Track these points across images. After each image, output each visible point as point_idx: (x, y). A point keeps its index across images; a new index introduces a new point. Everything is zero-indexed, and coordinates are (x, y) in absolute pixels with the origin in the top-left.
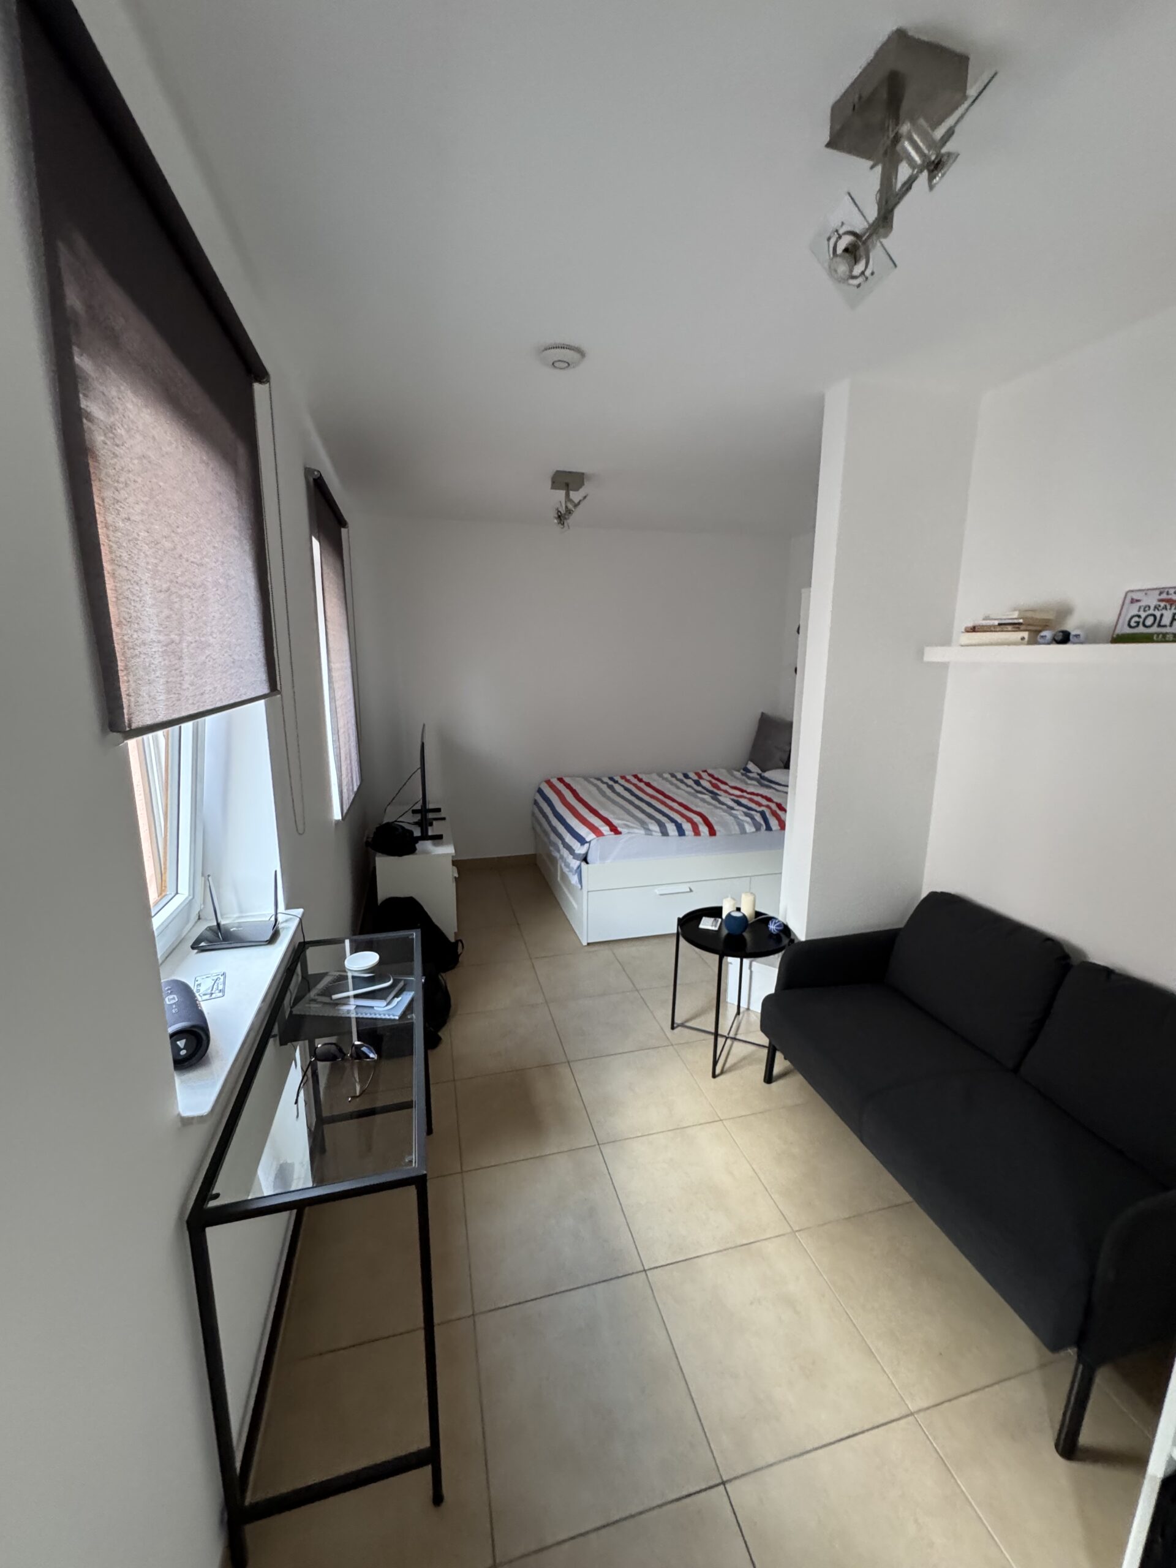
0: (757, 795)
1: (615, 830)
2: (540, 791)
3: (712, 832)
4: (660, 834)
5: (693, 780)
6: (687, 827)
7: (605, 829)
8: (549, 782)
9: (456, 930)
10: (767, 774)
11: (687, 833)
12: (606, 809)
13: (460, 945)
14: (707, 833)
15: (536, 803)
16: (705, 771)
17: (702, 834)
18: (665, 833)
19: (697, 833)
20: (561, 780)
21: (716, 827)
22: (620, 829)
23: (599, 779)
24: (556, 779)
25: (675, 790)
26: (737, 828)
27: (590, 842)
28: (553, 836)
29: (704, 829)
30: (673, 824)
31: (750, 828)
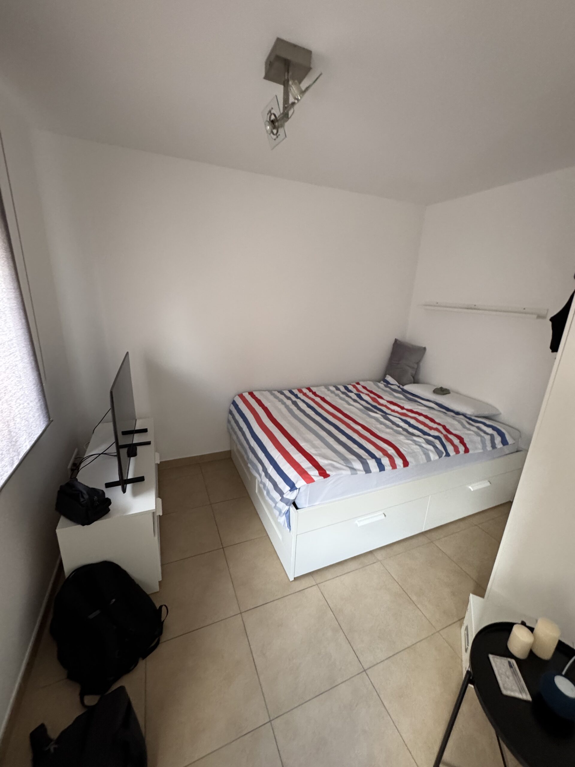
0: (420, 414)
1: (323, 473)
2: (234, 403)
3: (406, 464)
4: (364, 473)
5: (356, 394)
6: (385, 461)
7: (314, 473)
8: (241, 396)
9: (161, 580)
10: (406, 387)
11: (386, 468)
12: (306, 440)
13: (164, 609)
14: (402, 465)
15: (231, 412)
16: (358, 384)
17: (398, 467)
18: (367, 470)
19: (394, 466)
20: (251, 394)
21: (408, 459)
22: (328, 472)
23: (282, 393)
24: (247, 394)
25: (347, 406)
26: (424, 457)
27: (299, 489)
28: (251, 456)
29: (399, 462)
30: (374, 460)
31: (434, 456)
